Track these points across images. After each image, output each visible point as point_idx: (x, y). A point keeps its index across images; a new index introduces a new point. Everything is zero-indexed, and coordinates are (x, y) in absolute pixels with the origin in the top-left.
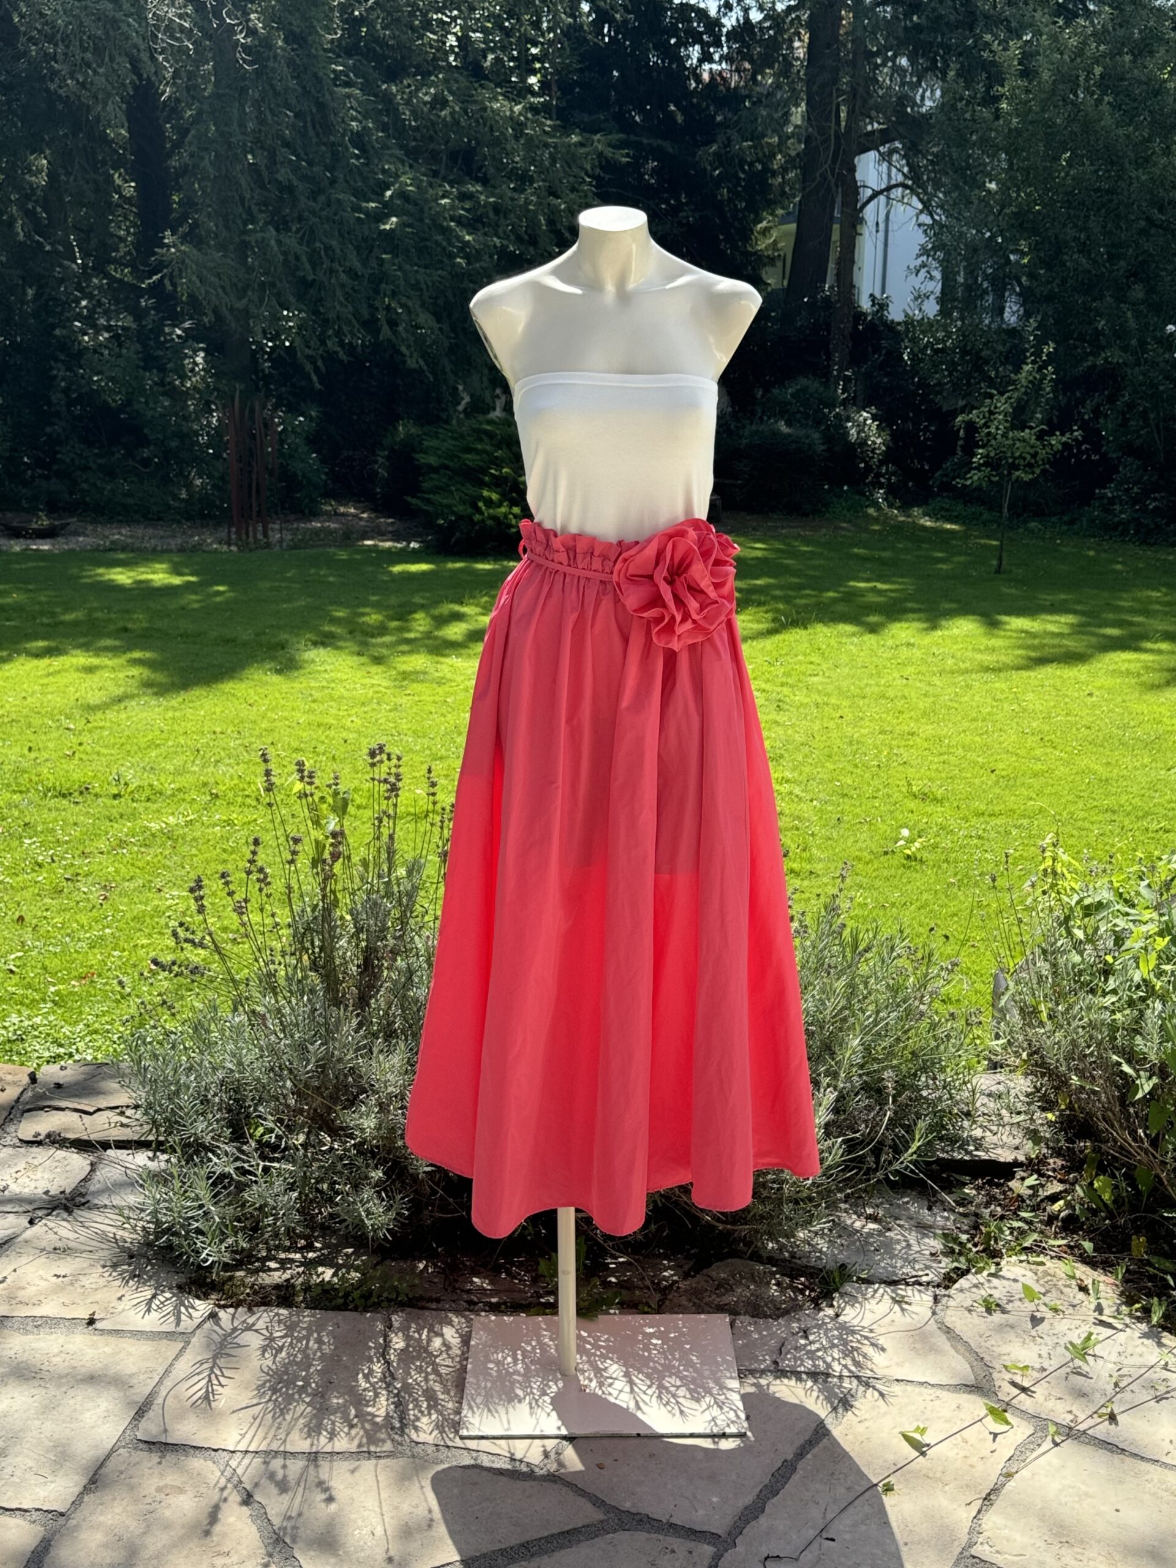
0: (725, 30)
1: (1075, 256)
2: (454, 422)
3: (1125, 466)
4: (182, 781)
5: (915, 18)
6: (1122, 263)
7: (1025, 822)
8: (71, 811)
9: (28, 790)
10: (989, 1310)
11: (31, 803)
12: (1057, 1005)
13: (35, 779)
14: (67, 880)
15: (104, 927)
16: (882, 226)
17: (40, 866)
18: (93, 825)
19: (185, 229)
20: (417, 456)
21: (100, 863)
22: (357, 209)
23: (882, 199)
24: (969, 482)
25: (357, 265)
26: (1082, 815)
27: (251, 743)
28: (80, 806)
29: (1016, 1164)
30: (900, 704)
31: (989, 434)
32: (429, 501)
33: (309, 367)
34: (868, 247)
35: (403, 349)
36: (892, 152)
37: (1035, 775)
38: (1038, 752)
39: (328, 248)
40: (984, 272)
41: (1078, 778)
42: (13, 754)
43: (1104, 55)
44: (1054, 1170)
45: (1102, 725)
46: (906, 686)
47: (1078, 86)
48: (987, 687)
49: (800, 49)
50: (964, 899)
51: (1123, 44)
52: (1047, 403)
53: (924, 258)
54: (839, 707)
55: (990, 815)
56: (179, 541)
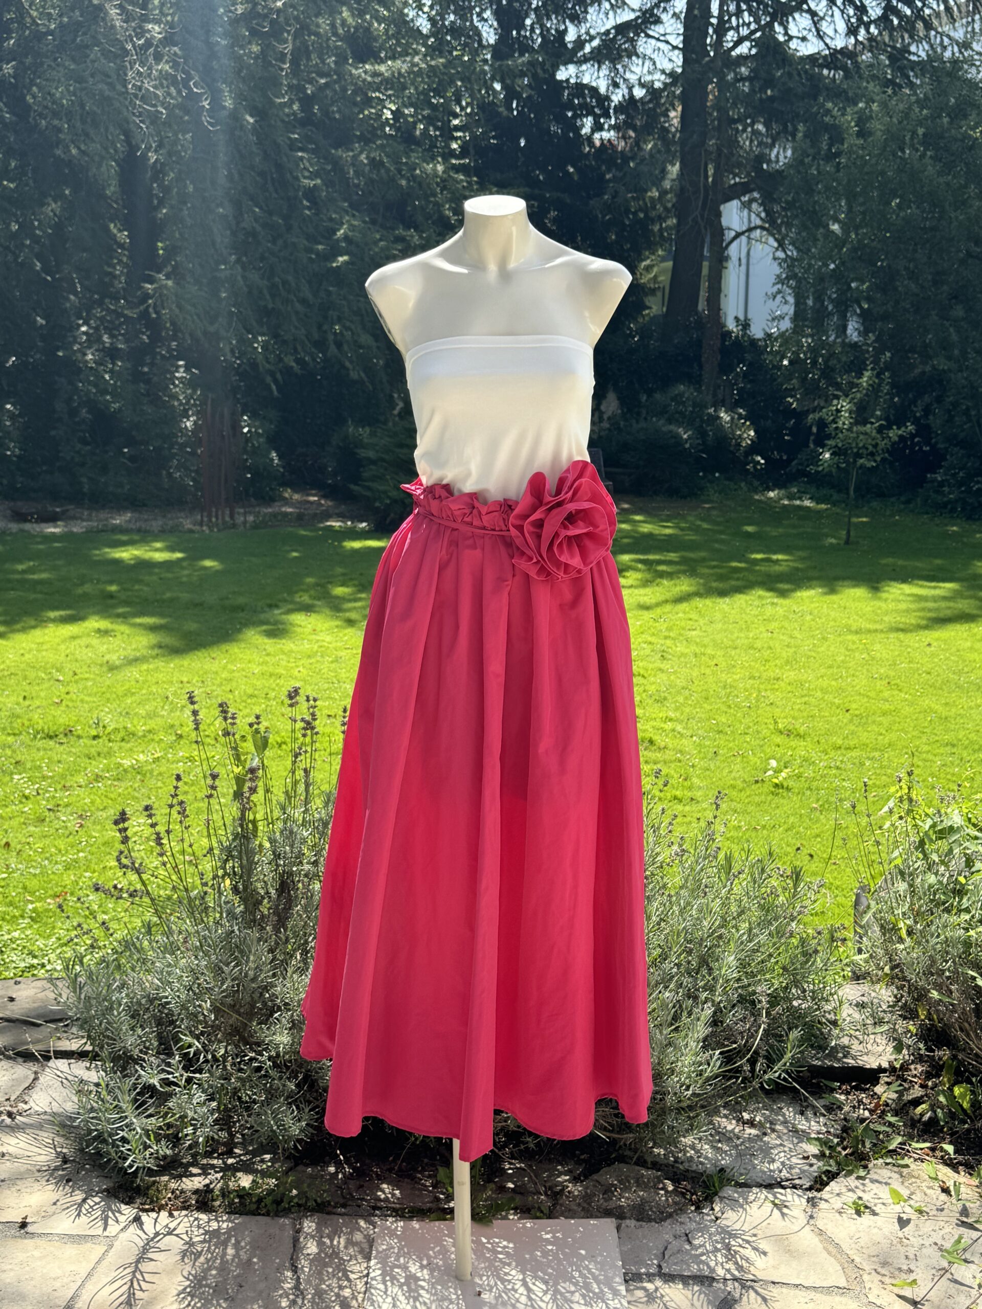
0: (613, 104)
1: (906, 282)
2: (390, 424)
3: (952, 455)
4: (152, 724)
5: (769, 92)
6: (945, 288)
7: (877, 754)
8: (57, 750)
9: (21, 733)
10: (858, 1213)
11: (22, 743)
12: (916, 922)
13: (27, 723)
14: (50, 810)
15: (79, 851)
16: (744, 261)
17: (27, 798)
18: (74, 762)
19: (169, 269)
20: (358, 451)
21: (78, 795)
22: (309, 250)
23: (744, 239)
24: (820, 468)
25: (309, 296)
26: (926, 748)
27: (213, 691)
28: (64, 746)
29: (881, 1070)
30: (766, 654)
31: (837, 428)
32: (369, 488)
33: (269, 379)
34: (732, 279)
35: (347, 364)
36: (751, 201)
37: (884, 714)
38: (886, 694)
39: (285, 283)
40: (829, 297)
41: (922, 716)
42: (10, 701)
43: (926, 118)
44: (915, 1076)
45: (941, 671)
46: (771, 638)
47: (905, 143)
48: (841, 639)
49: (675, 115)
50: (827, 822)
51: (942, 109)
52: (885, 402)
53: (780, 286)
54: (712, 657)
55: (847, 749)
56: (160, 523)
